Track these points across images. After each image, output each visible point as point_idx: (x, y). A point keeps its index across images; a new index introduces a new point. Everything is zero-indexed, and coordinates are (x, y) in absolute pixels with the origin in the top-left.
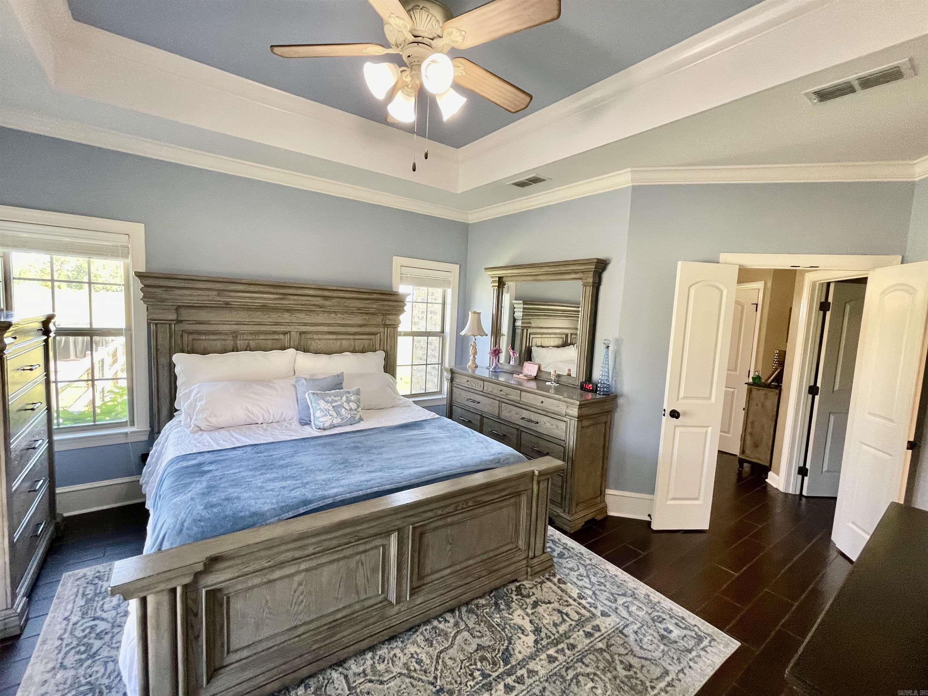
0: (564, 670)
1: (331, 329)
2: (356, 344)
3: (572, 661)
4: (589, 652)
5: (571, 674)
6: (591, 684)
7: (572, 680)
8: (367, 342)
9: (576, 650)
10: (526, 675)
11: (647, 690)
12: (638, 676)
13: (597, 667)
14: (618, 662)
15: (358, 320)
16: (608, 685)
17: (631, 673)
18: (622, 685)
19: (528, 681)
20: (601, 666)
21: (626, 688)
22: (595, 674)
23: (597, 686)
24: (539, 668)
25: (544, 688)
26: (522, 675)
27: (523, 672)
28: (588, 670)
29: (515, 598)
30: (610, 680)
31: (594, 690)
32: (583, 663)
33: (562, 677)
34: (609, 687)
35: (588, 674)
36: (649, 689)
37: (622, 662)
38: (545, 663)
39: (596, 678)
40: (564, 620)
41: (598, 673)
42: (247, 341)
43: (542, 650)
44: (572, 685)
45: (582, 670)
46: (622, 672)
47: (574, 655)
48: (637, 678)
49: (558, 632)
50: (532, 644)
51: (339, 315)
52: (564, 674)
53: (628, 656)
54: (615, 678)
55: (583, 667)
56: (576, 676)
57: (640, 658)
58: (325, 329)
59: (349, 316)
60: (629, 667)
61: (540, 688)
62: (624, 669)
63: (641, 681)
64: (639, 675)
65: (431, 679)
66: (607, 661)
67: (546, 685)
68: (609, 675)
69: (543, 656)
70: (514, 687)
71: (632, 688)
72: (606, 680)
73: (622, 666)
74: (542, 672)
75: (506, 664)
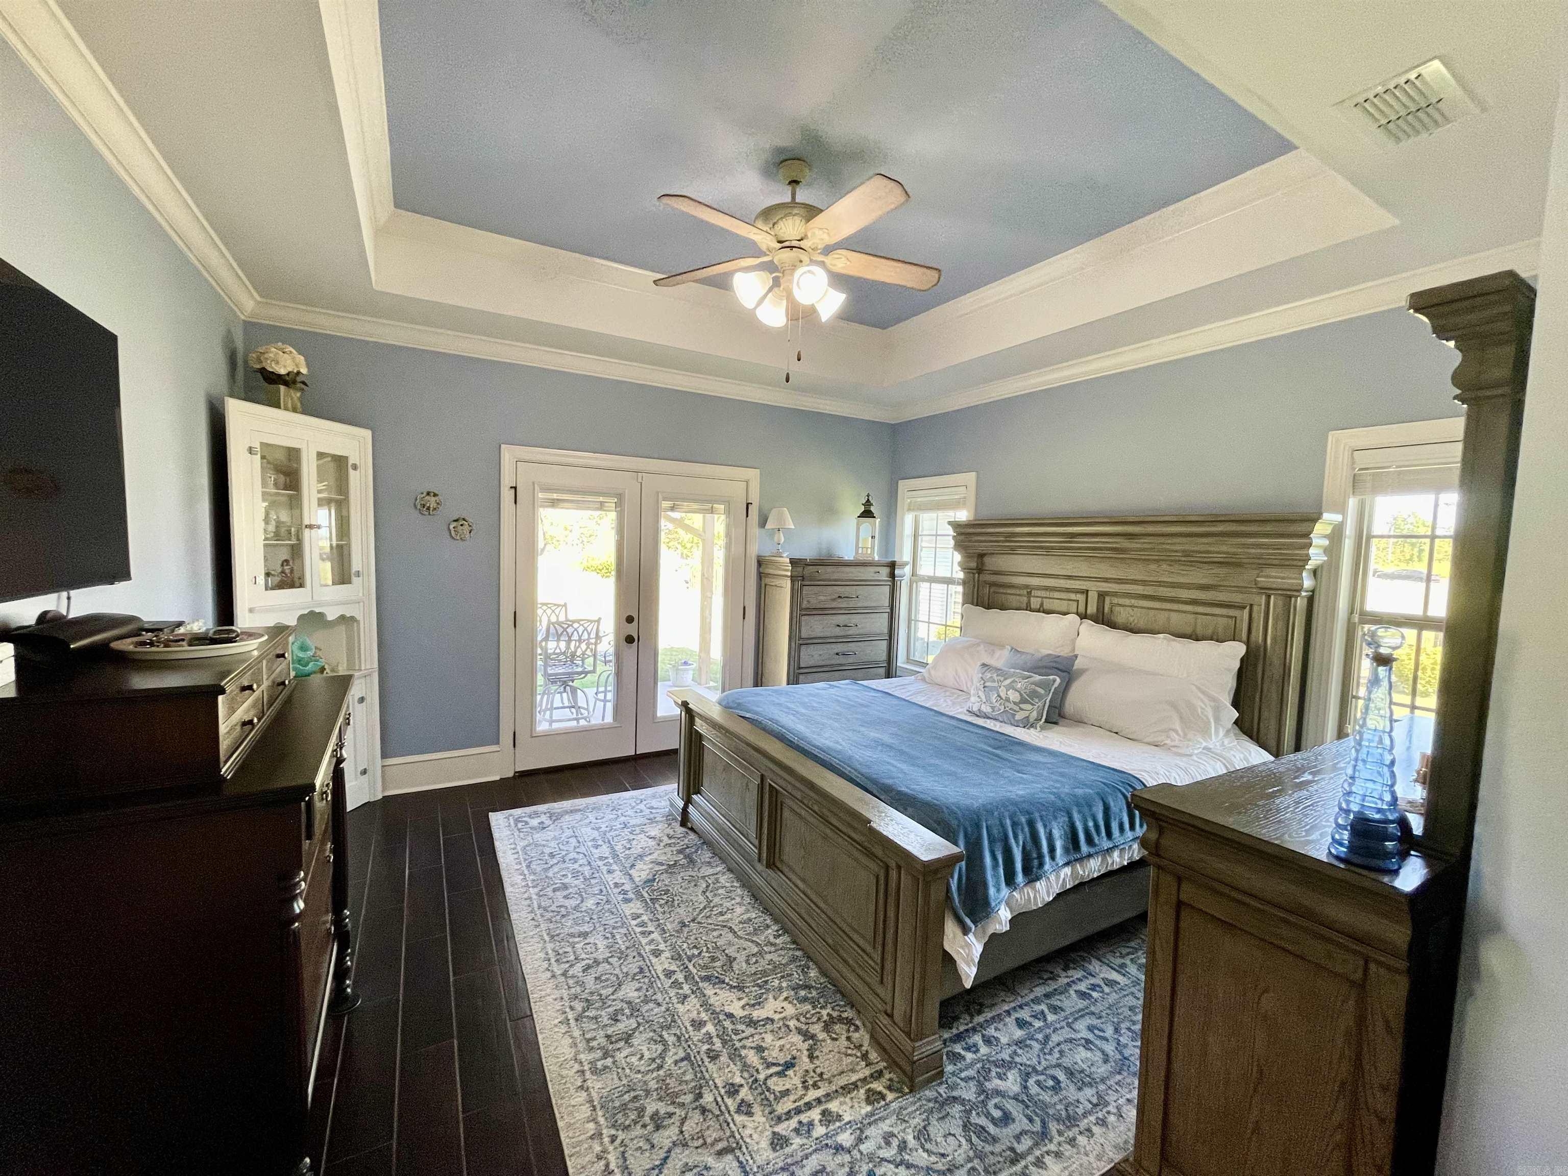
0: (678, 1032)
1: (1149, 591)
2: (1199, 621)
3: (689, 1046)
4: (699, 1075)
5: (671, 1039)
6: (647, 1055)
7: (661, 1036)
8: (1222, 621)
9: (706, 1060)
10: (681, 991)
11: (614, 1126)
12: (638, 1127)
13: (671, 1076)
14: (671, 1109)
15: (1199, 576)
16: (639, 1076)
17: (647, 1119)
18: (632, 1094)
19: (672, 993)
20: (672, 1082)
21: (627, 1097)
22: (660, 1067)
23: (642, 1062)
24: (688, 1007)
25: (659, 1005)
26: (682, 988)
27: (686, 989)
28: (669, 1061)
29: (824, 1012)
30: (645, 1083)
31: (639, 1056)
32: (682, 1060)
33: (669, 1027)
34: (636, 1076)
35: (664, 1058)
36: (613, 1132)
37: (670, 1115)
38: (694, 1015)
39: (654, 1066)
40: (769, 1065)
41: (661, 1072)
42: (1039, 600)
43: (714, 1019)
44: (651, 1034)
45: (671, 1053)
46: (652, 1106)
47: (699, 1052)
48: (635, 1122)
49: (744, 1047)
50: (727, 1009)
51: (1164, 566)
52: (673, 1031)
53: (677, 1131)
54: (648, 1092)
55: (677, 1057)
56: (664, 1042)
57: (669, 1151)
58: (1139, 589)
59: (1182, 567)
60: (658, 1122)
61: (660, 1001)
62: (656, 1113)
63: (629, 1126)
64: (638, 1131)
65: (699, 919)
66: (677, 1095)
67: (663, 1009)
68: (653, 1085)
69: (704, 1016)
70: (670, 978)
71: (624, 1107)
72: (648, 1077)
73: (662, 1112)
74: (681, 1008)
75: (701, 978)
